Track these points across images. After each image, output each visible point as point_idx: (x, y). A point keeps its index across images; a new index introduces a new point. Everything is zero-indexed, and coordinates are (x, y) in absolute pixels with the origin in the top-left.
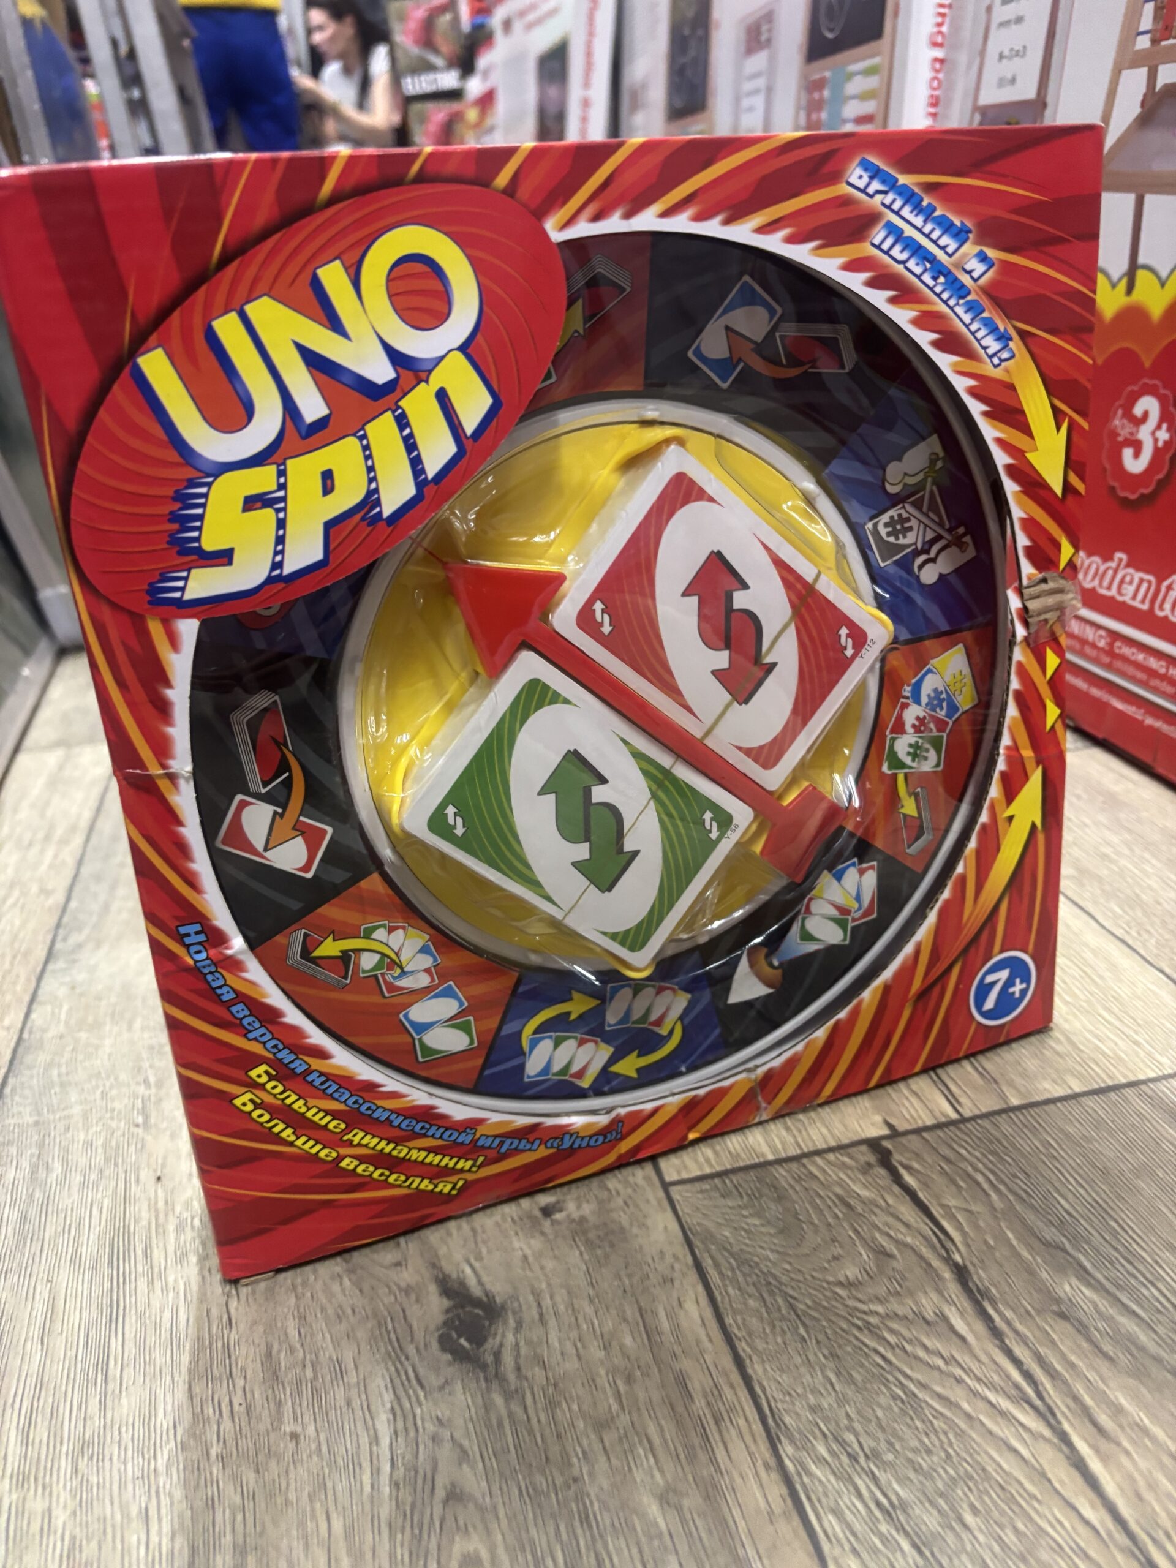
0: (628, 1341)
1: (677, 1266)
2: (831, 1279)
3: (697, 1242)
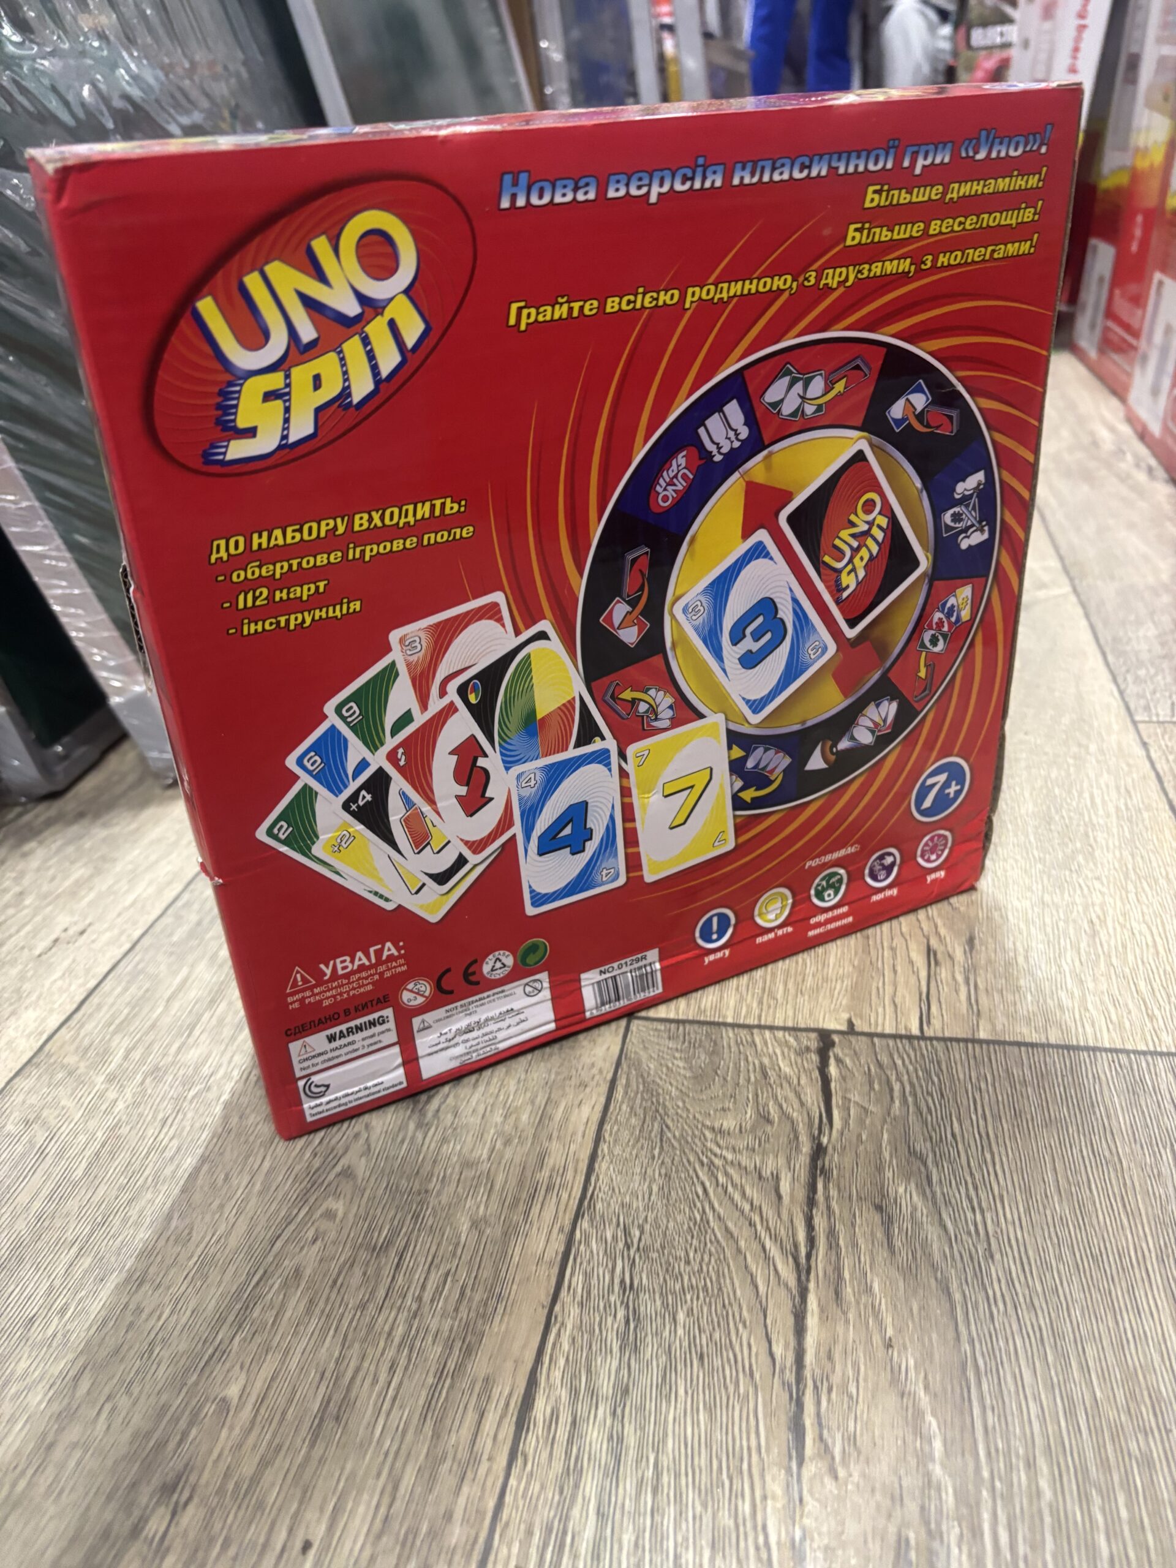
0: (524, 1118)
1: (597, 1077)
2: (708, 1123)
3: (624, 1065)
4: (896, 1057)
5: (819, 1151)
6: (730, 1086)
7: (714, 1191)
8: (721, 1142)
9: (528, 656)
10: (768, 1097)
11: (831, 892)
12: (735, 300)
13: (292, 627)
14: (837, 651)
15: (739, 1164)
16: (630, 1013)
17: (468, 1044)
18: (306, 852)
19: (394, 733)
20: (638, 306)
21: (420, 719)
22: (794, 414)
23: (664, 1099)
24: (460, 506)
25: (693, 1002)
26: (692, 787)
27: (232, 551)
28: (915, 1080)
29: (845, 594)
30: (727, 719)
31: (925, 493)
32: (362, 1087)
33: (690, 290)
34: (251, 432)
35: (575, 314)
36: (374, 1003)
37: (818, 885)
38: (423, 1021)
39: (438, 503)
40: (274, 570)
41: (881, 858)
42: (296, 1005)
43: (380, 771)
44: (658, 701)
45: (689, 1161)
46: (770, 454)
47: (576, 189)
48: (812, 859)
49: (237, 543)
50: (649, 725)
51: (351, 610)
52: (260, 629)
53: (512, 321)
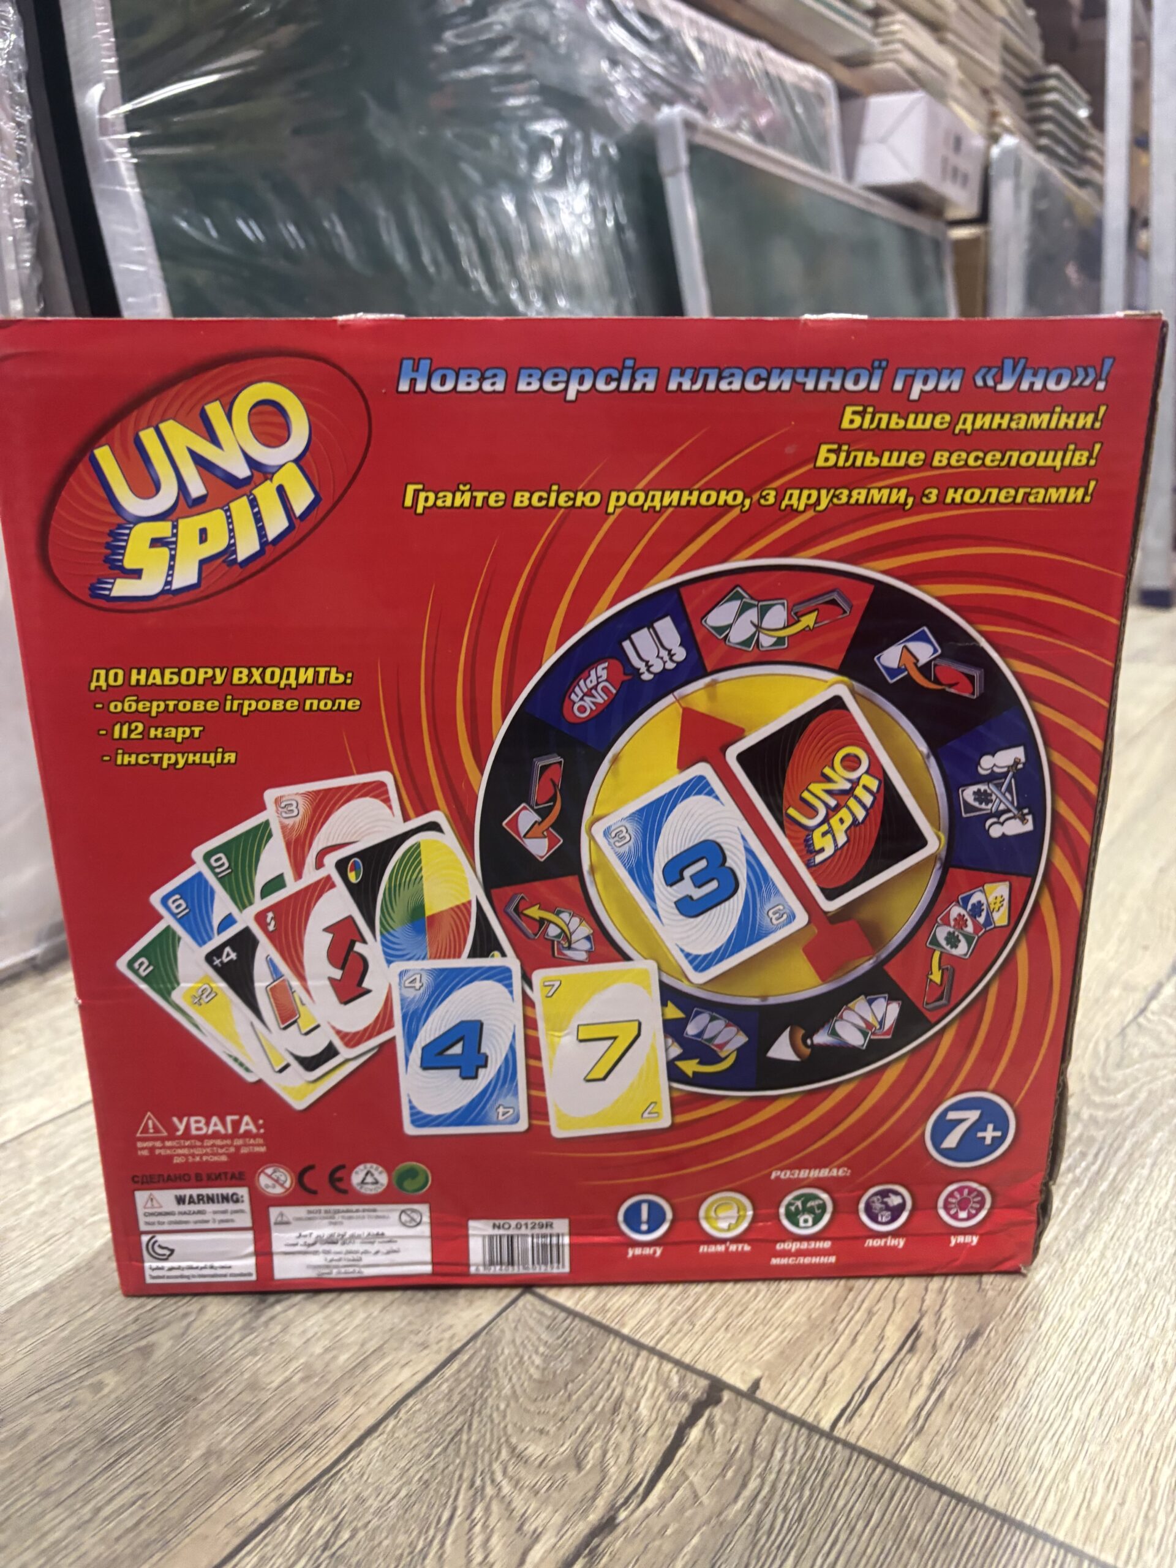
4: (779, 1446)
5: (608, 1525)
6: (569, 1407)
7: (460, 1523)
8: (510, 1469)
9: (418, 846)
10: (599, 1436)
11: (810, 1218)
12: (670, 510)
13: (165, 765)
14: (809, 922)
15: (510, 1503)
16: (528, 1285)
17: (329, 1257)
18: (166, 995)
19: (264, 894)
20: (552, 503)
21: (293, 887)
22: (747, 642)
23: (491, 1394)
24: (346, 678)
25: (604, 1295)
26: (615, 1038)
27: (111, 682)
28: (781, 1485)
29: (819, 858)
30: (660, 969)
31: (932, 761)
32: (209, 1264)
33: (614, 495)
34: (137, 574)
35: (479, 503)
36: (229, 1176)
37: (790, 1204)
38: (282, 1215)
39: (322, 671)
40: (151, 707)
41: (884, 1194)
42: (145, 1153)
43: (246, 932)
44: (572, 927)
45: (461, 1476)
46: (714, 683)
47: (482, 379)
48: (782, 1169)
49: (116, 675)
50: (560, 952)
51: (226, 761)
52: (133, 761)
53: (408, 502)
